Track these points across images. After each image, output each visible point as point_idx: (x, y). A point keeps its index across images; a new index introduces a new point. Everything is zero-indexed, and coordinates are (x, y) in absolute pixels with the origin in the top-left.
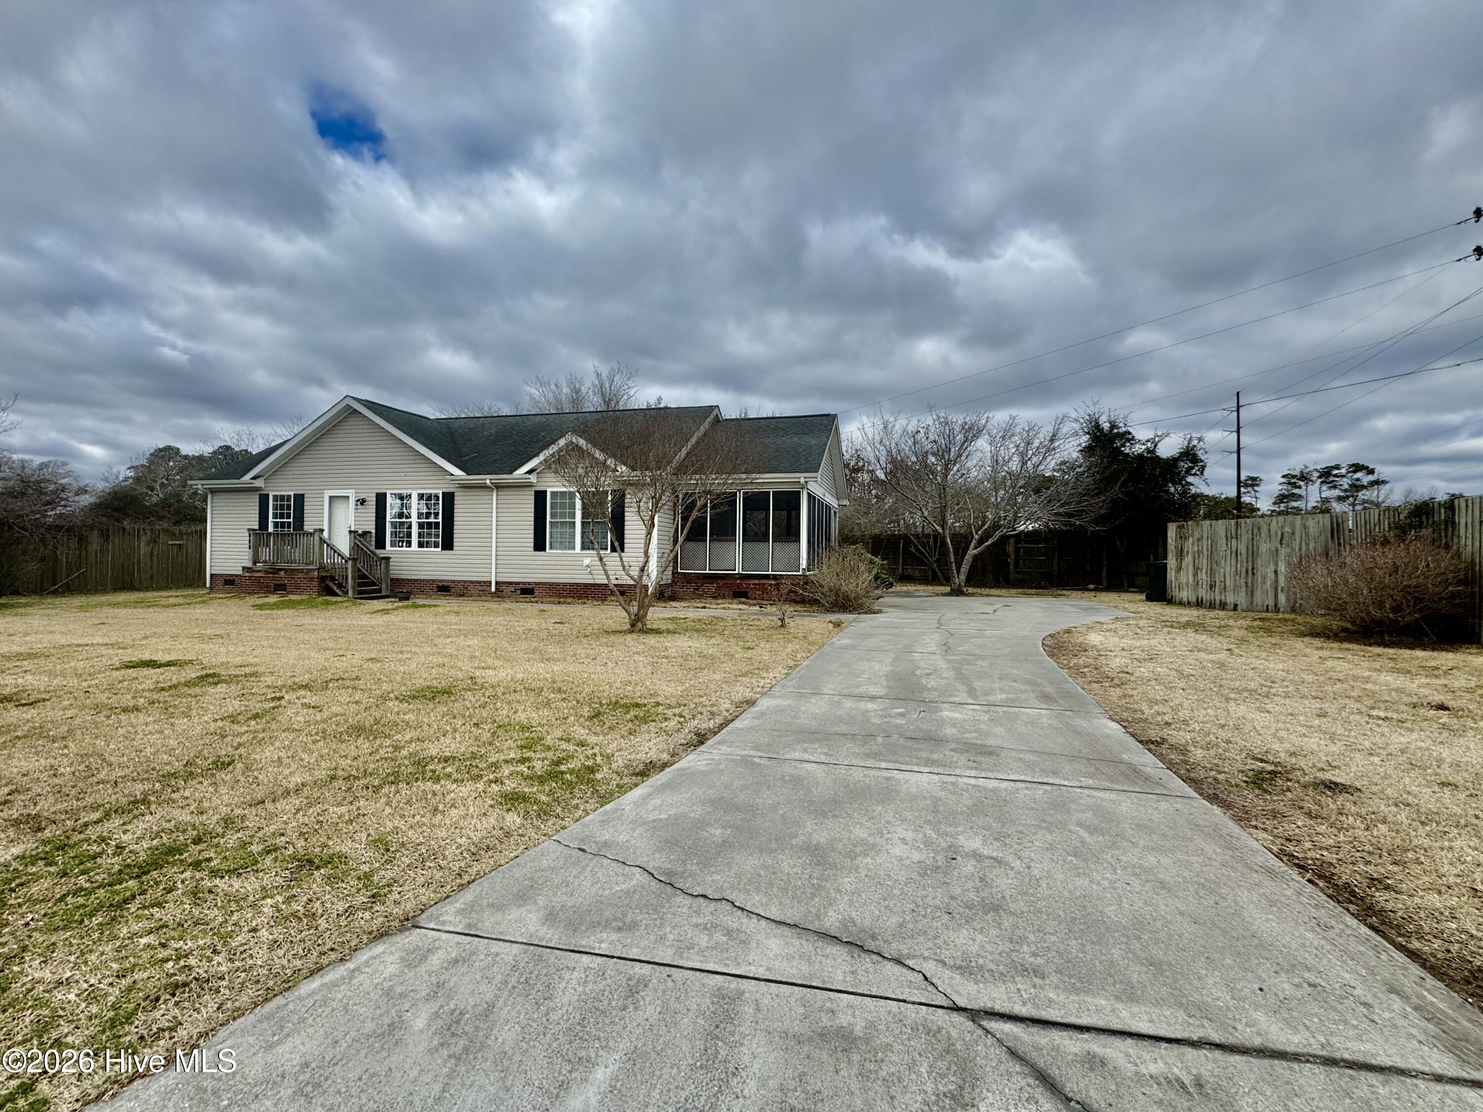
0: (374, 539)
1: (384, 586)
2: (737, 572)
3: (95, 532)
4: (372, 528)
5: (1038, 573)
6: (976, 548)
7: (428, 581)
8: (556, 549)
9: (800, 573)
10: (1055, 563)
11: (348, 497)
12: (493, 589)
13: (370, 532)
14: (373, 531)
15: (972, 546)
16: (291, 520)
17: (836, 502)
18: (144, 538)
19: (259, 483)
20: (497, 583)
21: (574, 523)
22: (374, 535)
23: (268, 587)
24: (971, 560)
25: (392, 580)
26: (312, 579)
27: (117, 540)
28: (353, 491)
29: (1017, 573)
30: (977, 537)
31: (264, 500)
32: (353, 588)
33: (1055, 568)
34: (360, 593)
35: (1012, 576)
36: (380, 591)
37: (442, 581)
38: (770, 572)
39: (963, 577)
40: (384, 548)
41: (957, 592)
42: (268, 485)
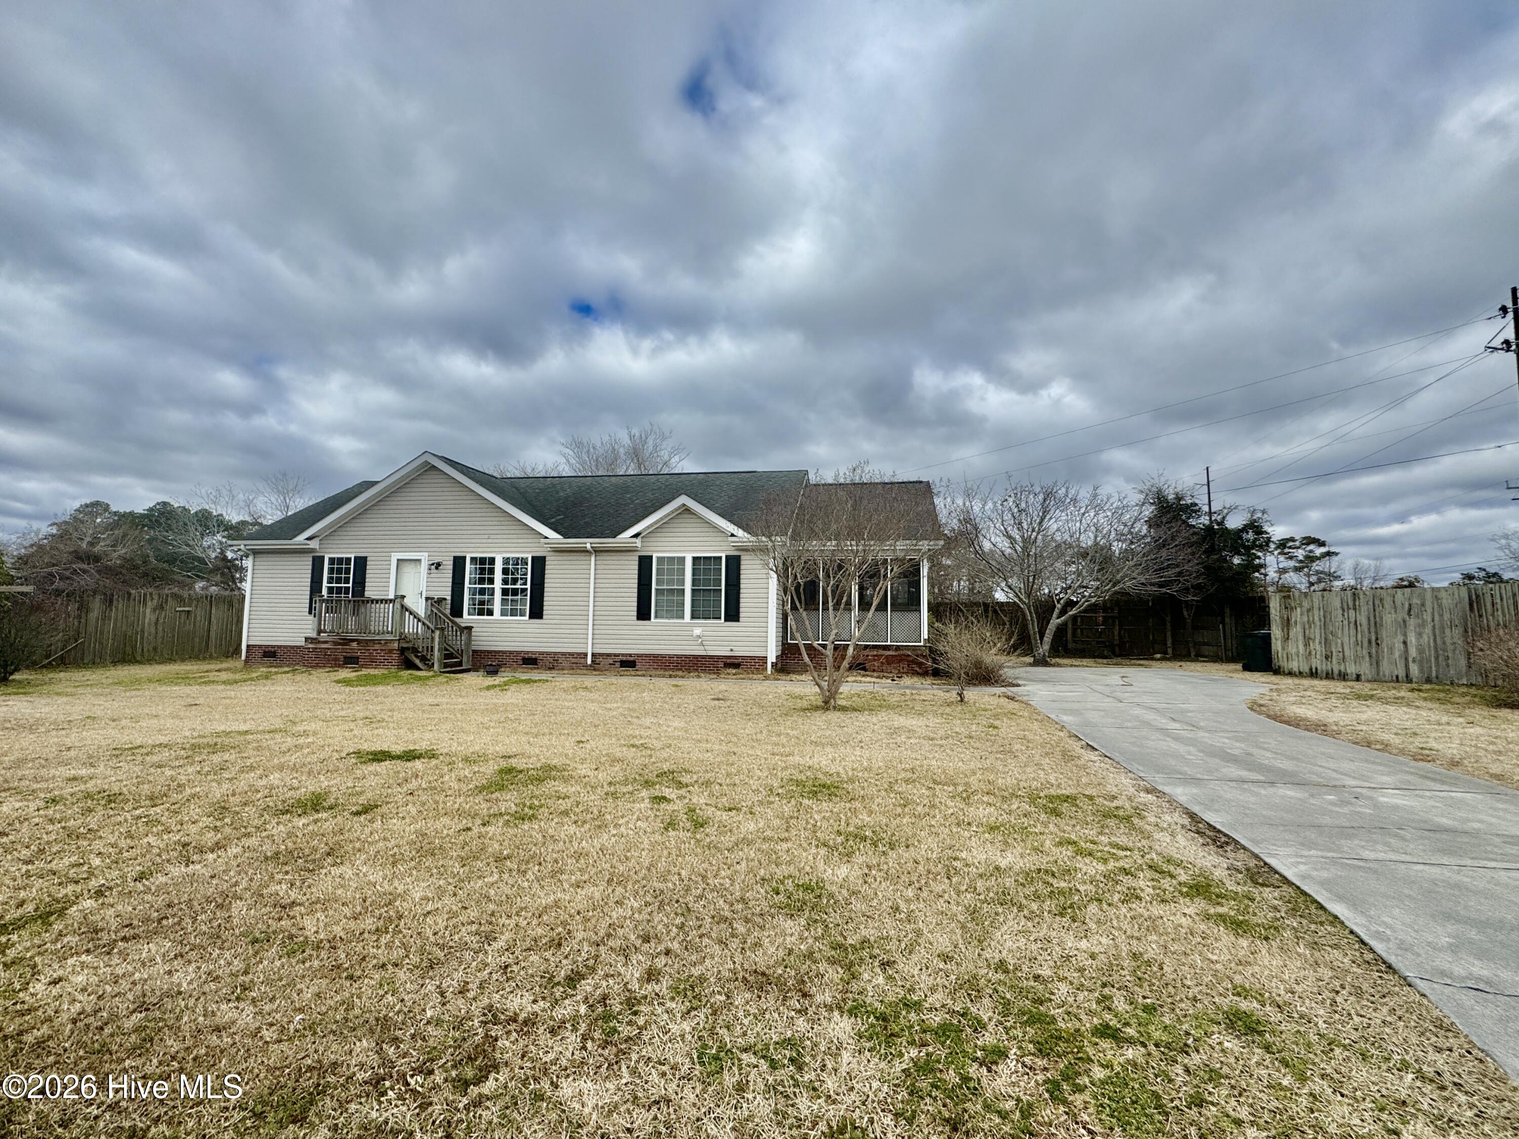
0: (449, 606)
1: (465, 659)
3: (98, 598)
4: (447, 594)
5: (1098, 642)
6: (1058, 618)
7: (511, 652)
8: (662, 617)
9: (922, 644)
10: (1116, 633)
11: (419, 561)
12: (589, 662)
13: (445, 599)
14: (449, 598)
15: (1055, 615)
16: (350, 585)
18: (149, 603)
19: (314, 544)
20: (593, 655)
21: (683, 590)
22: (449, 602)
23: (336, 660)
24: (1054, 629)
25: (474, 651)
26: (391, 651)
27: (120, 606)
28: (426, 554)
29: (1074, 642)
30: (1059, 606)
31: (317, 563)
32: (439, 661)
33: (1117, 638)
34: (446, 665)
35: (1070, 646)
36: (460, 664)
37: (528, 652)
38: (889, 643)
39: (1046, 647)
40: (461, 616)
41: (1041, 662)
42: (323, 546)
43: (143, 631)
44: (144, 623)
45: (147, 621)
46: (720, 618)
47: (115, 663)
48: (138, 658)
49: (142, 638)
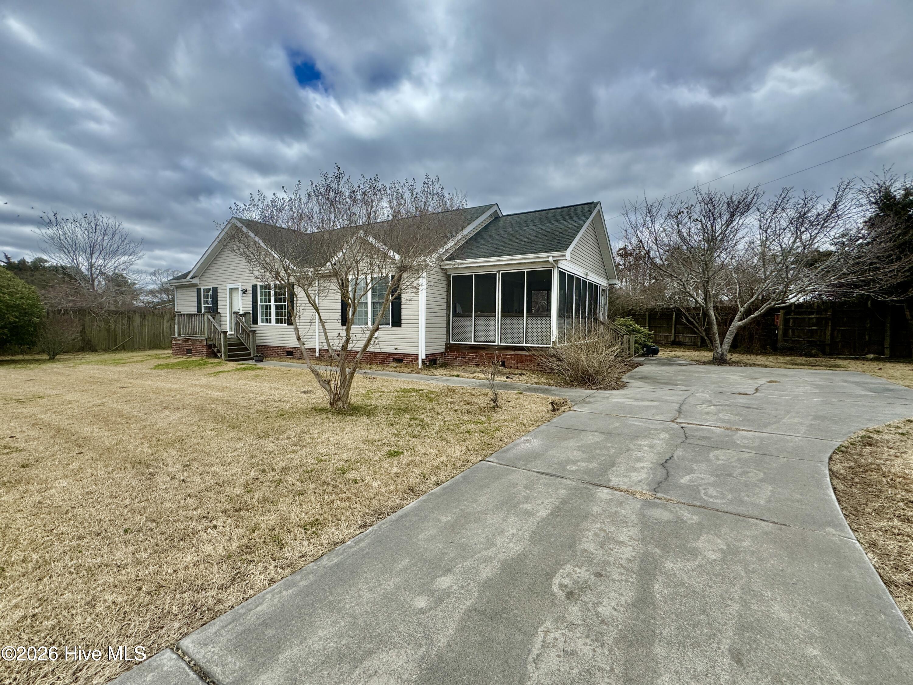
0: (252, 317)
1: (252, 351)
2: (496, 344)
3: (137, 315)
4: (250, 310)
5: (809, 342)
6: (740, 320)
7: (281, 347)
8: (356, 324)
9: (551, 346)
10: (828, 333)
11: (238, 288)
12: (317, 355)
13: (249, 313)
14: (251, 312)
15: (737, 318)
16: (212, 305)
17: (606, 281)
18: (165, 317)
19: (195, 281)
20: (320, 350)
21: (367, 303)
22: (252, 314)
23: (184, 351)
24: (735, 331)
25: (257, 346)
26: (203, 346)
27: (150, 319)
28: (240, 284)
29: (785, 341)
30: (742, 309)
31: (199, 292)
32: (225, 353)
33: (828, 337)
34: (230, 356)
35: (779, 345)
36: (249, 354)
37: (289, 348)
38: (524, 345)
39: (726, 346)
40: (257, 323)
41: (720, 361)
42: (202, 282)
43: (163, 332)
44: (163, 327)
45: (165, 326)
46: (389, 324)
47: (150, 349)
48: (163, 346)
49: (163, 335)
